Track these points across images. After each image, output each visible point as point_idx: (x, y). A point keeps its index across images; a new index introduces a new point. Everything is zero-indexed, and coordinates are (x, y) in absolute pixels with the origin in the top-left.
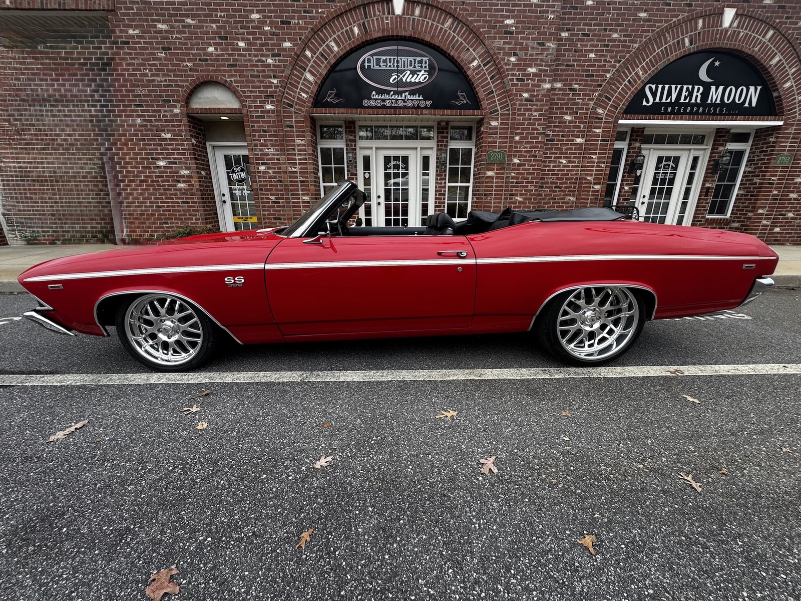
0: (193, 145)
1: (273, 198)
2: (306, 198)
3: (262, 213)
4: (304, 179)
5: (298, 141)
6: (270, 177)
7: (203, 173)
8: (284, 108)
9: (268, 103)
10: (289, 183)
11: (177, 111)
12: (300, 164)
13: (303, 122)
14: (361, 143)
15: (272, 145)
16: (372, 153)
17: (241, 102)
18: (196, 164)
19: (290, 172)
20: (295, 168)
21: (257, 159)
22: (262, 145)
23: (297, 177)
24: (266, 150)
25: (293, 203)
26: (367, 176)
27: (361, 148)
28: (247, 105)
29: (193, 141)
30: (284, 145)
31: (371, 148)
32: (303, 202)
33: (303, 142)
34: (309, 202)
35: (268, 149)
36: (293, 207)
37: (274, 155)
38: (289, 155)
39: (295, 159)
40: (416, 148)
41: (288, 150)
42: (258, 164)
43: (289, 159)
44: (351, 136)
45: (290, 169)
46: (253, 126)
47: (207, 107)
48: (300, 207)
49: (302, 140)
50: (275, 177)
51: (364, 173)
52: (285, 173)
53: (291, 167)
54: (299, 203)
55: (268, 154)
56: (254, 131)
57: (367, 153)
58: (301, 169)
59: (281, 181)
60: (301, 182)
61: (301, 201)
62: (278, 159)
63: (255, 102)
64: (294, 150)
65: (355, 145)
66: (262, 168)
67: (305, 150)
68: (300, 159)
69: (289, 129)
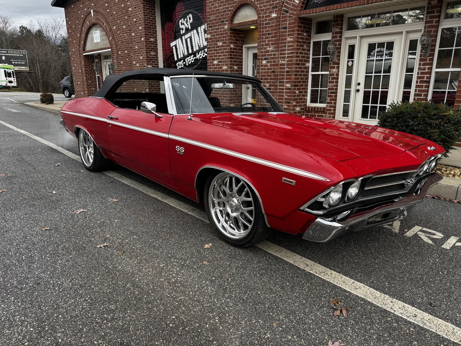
0: (231, 49)
1: (267, 85)
2: (288, 85)
3: (259, 97)
4: (289, 70)
5: (289, 39)
6: (268, 69)
7: (236, 67)
8: (283, 14)
9: (274, 13)
10: (279, 74)
11: (226, 27)
12: (288, 57)
13: (294, 23)
14: (347, 34)
15: (272, 44)
16: (356, 42)
17: (258, 14)
18: (231, 61)
19: (281, 65)
20: (284, 61)
21: (262, 56)
22: (266, 45)
23: (284, 68)
24: (268, 48)
25: (280, 89)
26: (350, 64)
27: (347, 38)
28: (261, 16)
29: (232, 46)
30: (279, 43)
31: (356, 37)
32: (286, 89)
33: (292, 39)
34: (290, 89)
35: (269, 47)
36: (279, 92)
37: (272, 51)
38: (281, 50)
39: (285, 54)
40: (401, 33)
41: (281, 47)
42: (262, 59)
43: (281, 54)
44: (337, 28)
45: (281, 62)
46: (263, 31)
47: (242, 22)
48: (283, 92)
49: (291, 38)
50: (271, 69)
51: (348, 61)
52: (277, 65)
53: (281, 60)
54: (283, 89)
55: (268, 51)
56: (263, 35)
57: (351, 42)
58: (288, 61)
59: (274, 72)
60: (287, 72)
61: (284, 87)
62: (274, 55)
63: (266, 13)
64: (285, 46)
65: (341, 37)
66: (264, 62)
67: (292, 46)
68: (288, 54)
69: (284, 30)
